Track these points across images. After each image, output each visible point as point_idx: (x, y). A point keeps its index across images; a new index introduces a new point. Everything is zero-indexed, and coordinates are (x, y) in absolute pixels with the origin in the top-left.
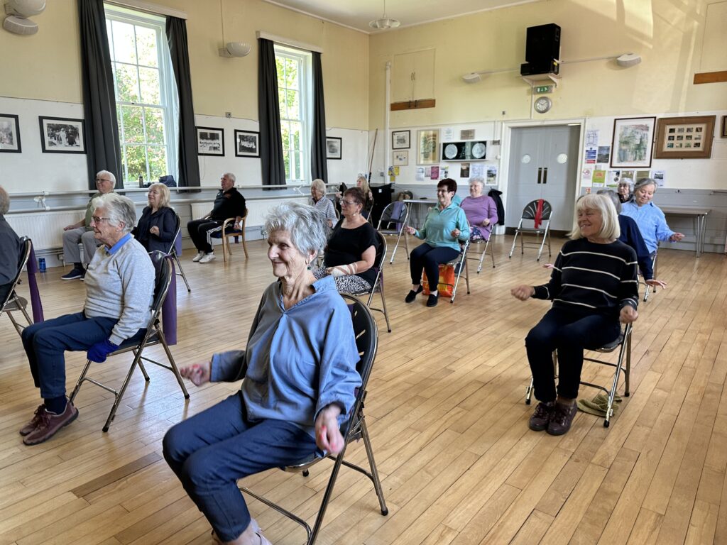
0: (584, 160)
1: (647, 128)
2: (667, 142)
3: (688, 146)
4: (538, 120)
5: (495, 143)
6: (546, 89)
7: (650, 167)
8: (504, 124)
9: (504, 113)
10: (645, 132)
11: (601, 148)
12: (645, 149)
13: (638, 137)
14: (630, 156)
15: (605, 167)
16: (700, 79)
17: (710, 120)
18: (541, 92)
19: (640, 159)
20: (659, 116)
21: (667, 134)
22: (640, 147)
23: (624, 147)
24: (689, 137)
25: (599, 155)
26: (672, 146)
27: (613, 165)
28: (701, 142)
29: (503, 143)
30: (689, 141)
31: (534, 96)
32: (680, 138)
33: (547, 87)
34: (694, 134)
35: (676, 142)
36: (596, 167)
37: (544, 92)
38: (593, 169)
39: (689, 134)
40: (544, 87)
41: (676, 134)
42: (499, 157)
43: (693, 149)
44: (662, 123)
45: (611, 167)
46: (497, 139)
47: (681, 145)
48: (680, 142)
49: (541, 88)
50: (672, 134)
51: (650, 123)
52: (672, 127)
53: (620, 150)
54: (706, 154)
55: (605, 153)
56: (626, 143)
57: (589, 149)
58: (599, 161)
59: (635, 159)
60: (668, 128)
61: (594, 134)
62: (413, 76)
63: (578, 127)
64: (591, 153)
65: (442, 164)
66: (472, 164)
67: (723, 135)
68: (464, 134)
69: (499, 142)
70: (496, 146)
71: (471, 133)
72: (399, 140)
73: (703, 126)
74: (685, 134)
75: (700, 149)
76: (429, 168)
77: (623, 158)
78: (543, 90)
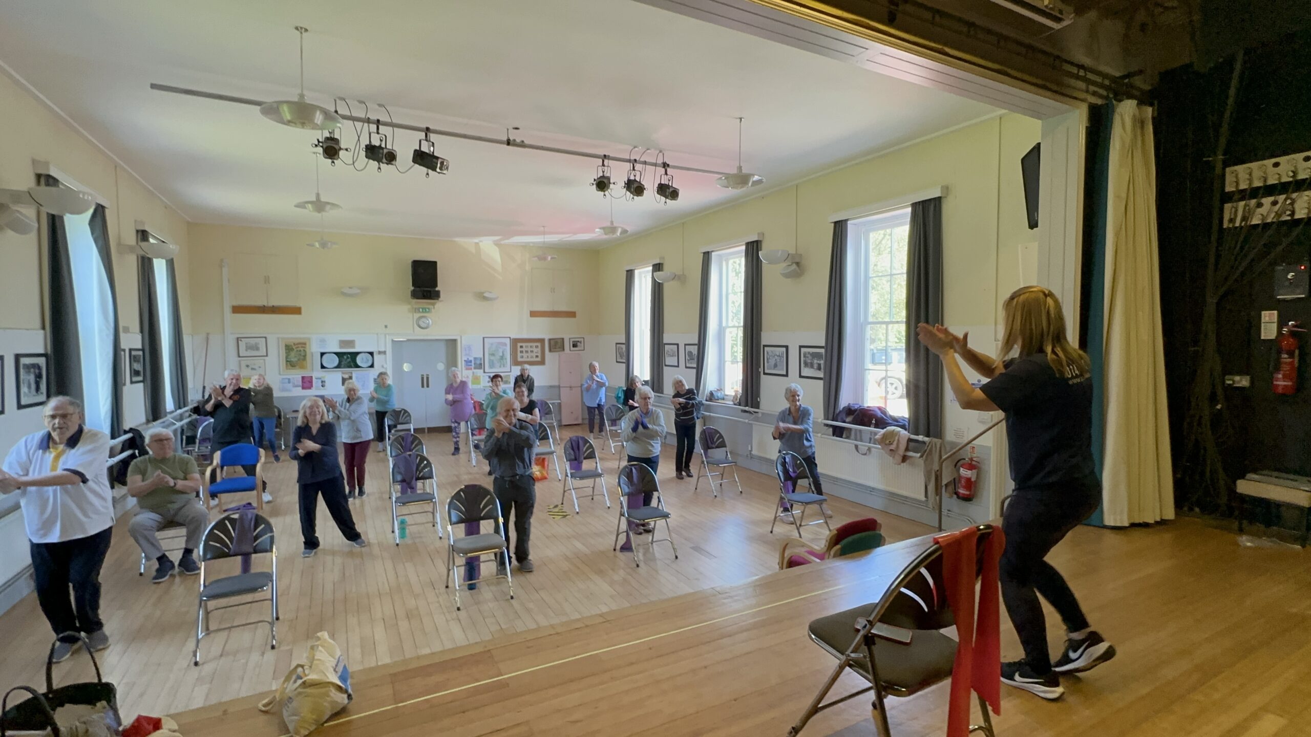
0: (464, 368)
1: (506, 345)
2: (519, 354)
3: (532, 357)
4: (420, 334)
5: (380, 353)
6: (427, 310)
7: (511, 372)
8: (387, 336)
9: (386, 327)
10: (505, 347)
11: (475, 359)
12: (506, 359)
13: (501, 351)
14: (498, 365)
15: (479, 372)
16: (533, 314)
17: (542, 341)
18: (423, 312)
19: (504, 366)
20: (513, 336)
21: (519, 349)
22: (502, 358)
23: (492, 358)
24: (532, 351)
25: (475, 364)
26: (522, 357)
27: (486, 371)
28: (539, 355)
29: (387, 353)
30: (532, 354)
31: (415, 314)
32: (527, 352)
33: (429, 309)
34: (535, 350)
35: (525, 355)
36: (473, 373)
37: (426, 312)
38: (471, 375)
39: (532, 349)
40: (425, 309)
41: (524, 349)
42: (385, 366)
43: (535, 359)
44: (515, 342)
45: (484, 372)
46: (382, 349)
47: (528, 357)
48: (527, 354)
49: (423, 309)
50: (522, 349)
51: (508, 341)
52: (521, 344)
53: (490, 360)
54: (542, 362)
55: (478, 362)
56: (493, 355)
57: (466, 359)
58: (475, 368)
59: (500, 367)
60: (519, 345)
61: (469, 348)
62: (267, 280)
63: (454, 341)
64: (468, 362)
65: (317, 373)
66: (355, 372)
67: (550, 351)
68: (343, 343)
69: (384, 353)
70: (382, 356)
71: (351, 343)
72: (249, 347)
73: (539, 344)
74: (529, 349)
75: (539, 359)
76: (300, 377)
77: (492, 365)
78: (425, 310)
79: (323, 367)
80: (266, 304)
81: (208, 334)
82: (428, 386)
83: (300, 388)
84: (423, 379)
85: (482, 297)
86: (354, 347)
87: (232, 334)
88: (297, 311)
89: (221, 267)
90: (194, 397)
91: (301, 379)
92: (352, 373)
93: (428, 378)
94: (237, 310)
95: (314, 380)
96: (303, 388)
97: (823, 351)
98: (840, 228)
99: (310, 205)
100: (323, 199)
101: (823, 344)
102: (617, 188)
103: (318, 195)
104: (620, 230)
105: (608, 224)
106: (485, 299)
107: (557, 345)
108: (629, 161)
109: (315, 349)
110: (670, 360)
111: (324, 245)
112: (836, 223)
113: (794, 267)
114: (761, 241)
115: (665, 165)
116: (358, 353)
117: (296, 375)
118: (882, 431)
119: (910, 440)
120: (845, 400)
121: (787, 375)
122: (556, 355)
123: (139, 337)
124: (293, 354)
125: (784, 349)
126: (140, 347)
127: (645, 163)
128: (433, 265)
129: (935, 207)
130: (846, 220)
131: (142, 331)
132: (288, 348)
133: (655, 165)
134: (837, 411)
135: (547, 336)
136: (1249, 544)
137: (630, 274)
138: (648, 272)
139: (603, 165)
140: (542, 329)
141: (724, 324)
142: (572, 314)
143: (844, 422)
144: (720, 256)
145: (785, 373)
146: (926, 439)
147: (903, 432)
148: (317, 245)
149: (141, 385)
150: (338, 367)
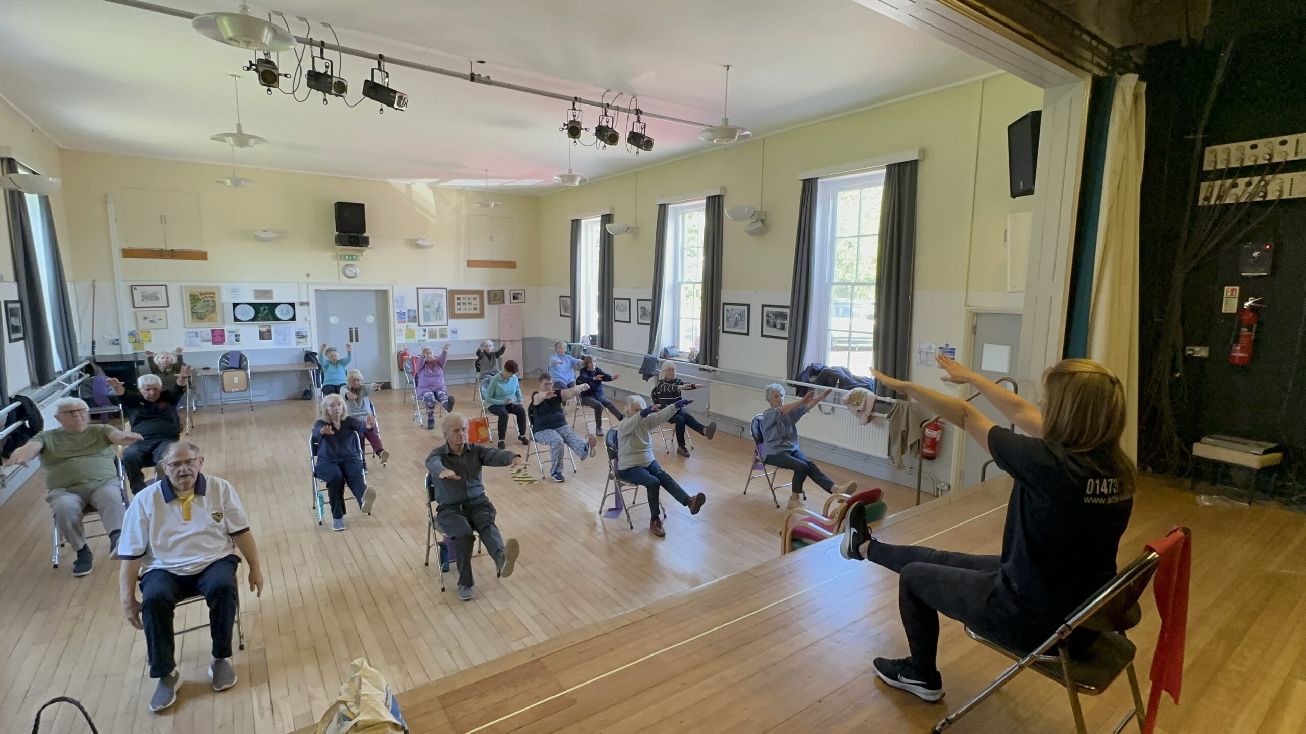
0: (396, 321)
1: (442, 296)
2: (456, 307)
3: (470, 310)
4: (346, 284)
5: (302, 304)
6: (354, 258)
7: (447, 325)
8: (309, 286)
9: (308, 275)
10: (441, 299)
11: (409, 311)
12: (442, 311)
13: (436, 302)
14: (433, 318)
15: (414, 325)
16: (471, 264)
17: (480, 292)
18: (349, 260)
19: (440, 319)
20: (450, 287)
21: (456, 301)
22: (438, 310)
23: (427, 310)
24: (470, 304)
25: (408, 316)
26: (459, 309)
27: (421, 324)
28: (478, 307)
29: (311, 304)
30: (470, 306)
31: (340, 262)
32: (464, 304)
33: (356, 256)
34: (473, 302)
35: (462, 307)
36: (407, 326)
37: (353, 260)
38: (405, 328)
39: (470, 301)
40: (352, 256)
41: (461, 301)
42: (308, 318)
43: (473, 312)
44: (451, 293)
45: (419, 325)
46: (305, 300)
47: (466, 309)
48: (465, 307)
49: (349, 256)
50: (459, 301)
51: (444, 293)
52: (459, 296)
53: (425, 312)
54: (481, 315)
55: (412, 315)
56: (428, 307)
57: (399, 311)
58: (409, 321)
59: (436, 320)
60: (456, 296)
61: (402, 299)
62: (163, 220)
63: (385, 292)
64: (401, 315)
65: (230, 327)
66: (274, 326)
67: (489, 303)
68: (259, 293)
69: (307, 304)
70: (305, 308)
71: (268, 293)
72: (145, 297)
73: (477, 296)
74: (467, 301)
75: (477, 312)
76: (208, 331)
77: (427, 318)
78: (351, 258)
79: (236, 319)
80: (163, 248)
81: (94, 281)
82: (357, 340)
83: (211, 343)
84: (351, 332)
85: (415, 244)
86: (271, 298)
87: (123, 281)
88: (202, 256)
89: (105, 203)
90: (83, 352)
91: (210, 333)
92: (270, 326)
93: (357, 332)
94: (128, 253)
95: (226, 334)
96: (214, 343)
97: (787, 311)
98: (809, 188)
99: (230, 138)
100: (245, 132)
101: (789, 304)
102: (588, 136)
103: (239, 126)
104: (579, 179)
105: (566, 172)
106: (419, 246)
107: (496, 297)
108: (601, 105)
109: (226, 299)
110: (619, 315)
111: (236, 183)
112: (805, 181)
113: (759, 224)
114: (723, 196)
115: (638, 112)
116: (276, 305)
117: (205, 329)
118: (850, 392)
119: (877, 401)
120: (809, 360)
121: (748, 334)
122: (495, 307)
123: (14, 287)
124: (199, 305)
125: (746, 308)
126: (17, 298)
127: (618, 108)
128: (360, 208)
129: (911, 169)
130: (817, 179)
131: (17, 279)
132: (194, 298)
133: (628, 111)
134: (801, 372)
135: (486, 289)
136: (1207, 503)
137: (576, 225)
138: (596, 222)
139: (574, 109)
140: (479, 280)
141: (679, 280)
142: (512, 265)
143: (808, 382)
144: (675, 208)
145: (746, 332)
146: (893, 400)
147: (871, 394)
148: (228, 182)
149: (22, 342)
150: (253, 320)
